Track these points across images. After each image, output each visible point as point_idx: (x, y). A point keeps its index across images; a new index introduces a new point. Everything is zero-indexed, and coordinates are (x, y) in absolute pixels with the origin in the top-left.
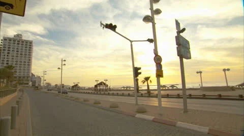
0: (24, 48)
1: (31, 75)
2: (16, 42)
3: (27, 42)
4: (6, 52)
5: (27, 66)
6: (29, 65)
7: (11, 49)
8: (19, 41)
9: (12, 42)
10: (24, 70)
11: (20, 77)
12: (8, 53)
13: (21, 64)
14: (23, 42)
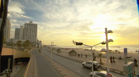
0: (33, 28)
1: (37, 41)
2: (30, 25)
3: (35, 24)
4: (26, 30)
5: (35, 37)
6: (36, 36)
7: (28, 29)
8: (31, 25)
9: (28, 25)
10: (34, 39)
11: (32, 42)
12: (27, 31)
13: (32, 36)
14: (33, 25)
